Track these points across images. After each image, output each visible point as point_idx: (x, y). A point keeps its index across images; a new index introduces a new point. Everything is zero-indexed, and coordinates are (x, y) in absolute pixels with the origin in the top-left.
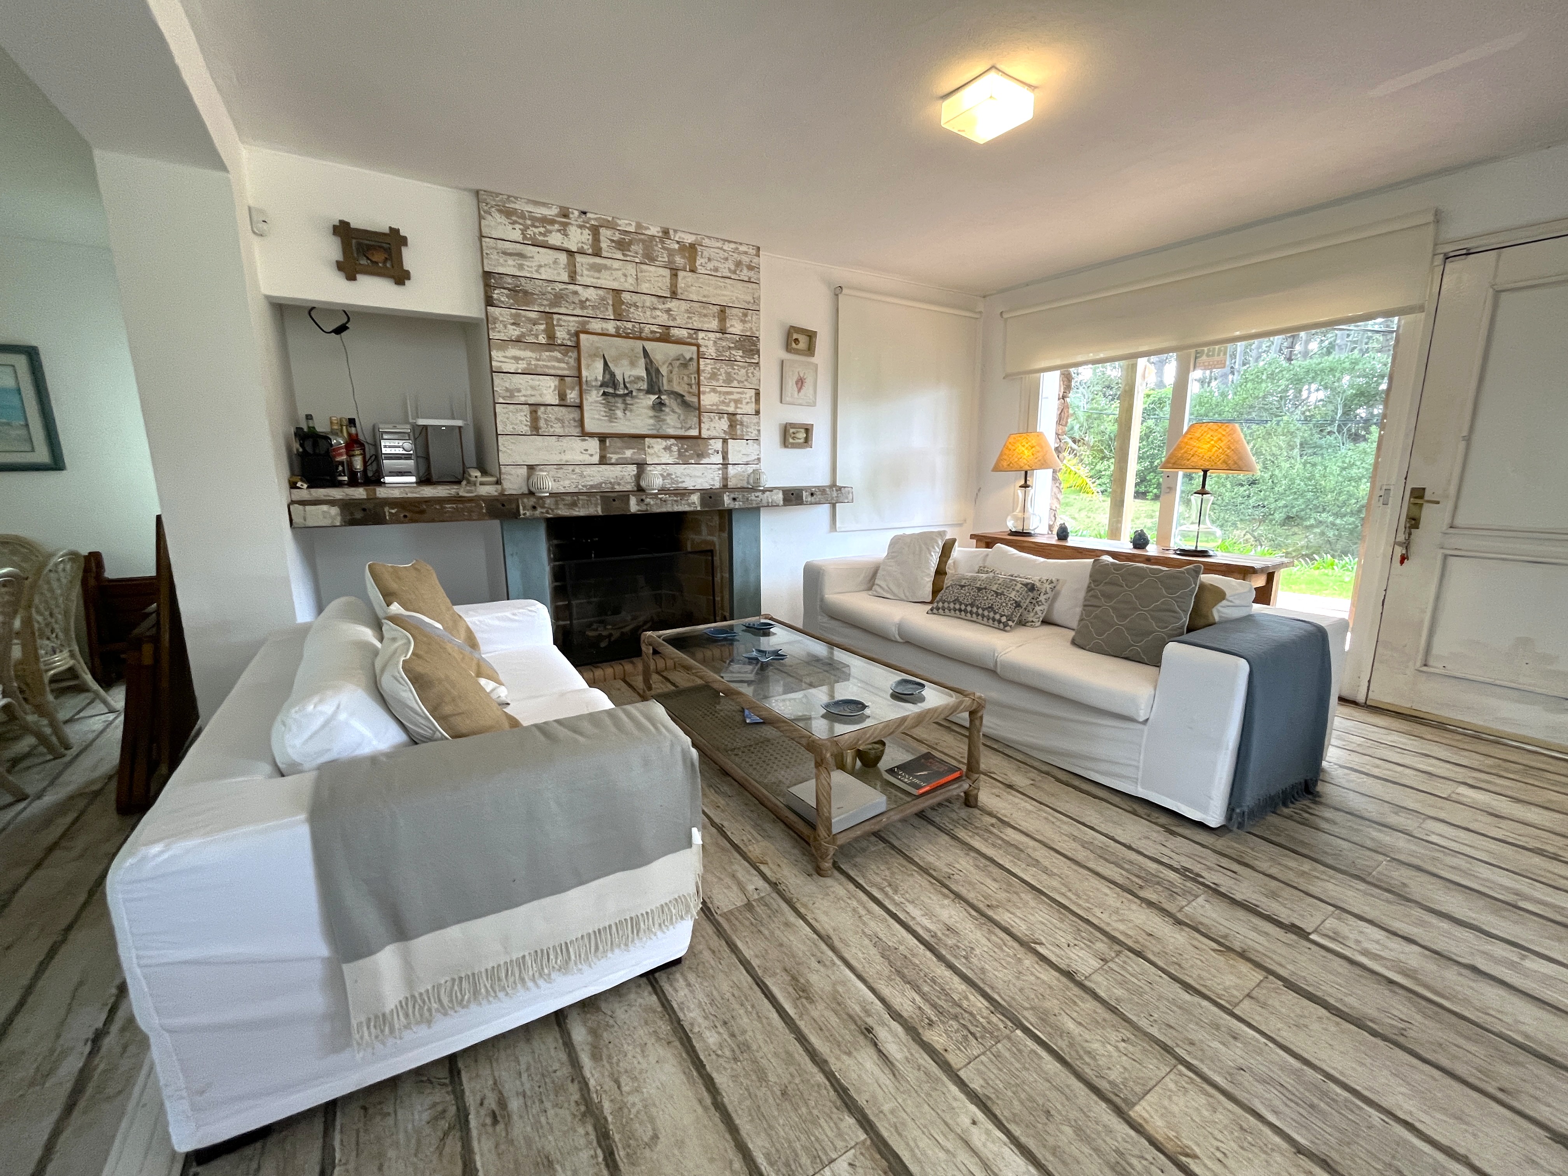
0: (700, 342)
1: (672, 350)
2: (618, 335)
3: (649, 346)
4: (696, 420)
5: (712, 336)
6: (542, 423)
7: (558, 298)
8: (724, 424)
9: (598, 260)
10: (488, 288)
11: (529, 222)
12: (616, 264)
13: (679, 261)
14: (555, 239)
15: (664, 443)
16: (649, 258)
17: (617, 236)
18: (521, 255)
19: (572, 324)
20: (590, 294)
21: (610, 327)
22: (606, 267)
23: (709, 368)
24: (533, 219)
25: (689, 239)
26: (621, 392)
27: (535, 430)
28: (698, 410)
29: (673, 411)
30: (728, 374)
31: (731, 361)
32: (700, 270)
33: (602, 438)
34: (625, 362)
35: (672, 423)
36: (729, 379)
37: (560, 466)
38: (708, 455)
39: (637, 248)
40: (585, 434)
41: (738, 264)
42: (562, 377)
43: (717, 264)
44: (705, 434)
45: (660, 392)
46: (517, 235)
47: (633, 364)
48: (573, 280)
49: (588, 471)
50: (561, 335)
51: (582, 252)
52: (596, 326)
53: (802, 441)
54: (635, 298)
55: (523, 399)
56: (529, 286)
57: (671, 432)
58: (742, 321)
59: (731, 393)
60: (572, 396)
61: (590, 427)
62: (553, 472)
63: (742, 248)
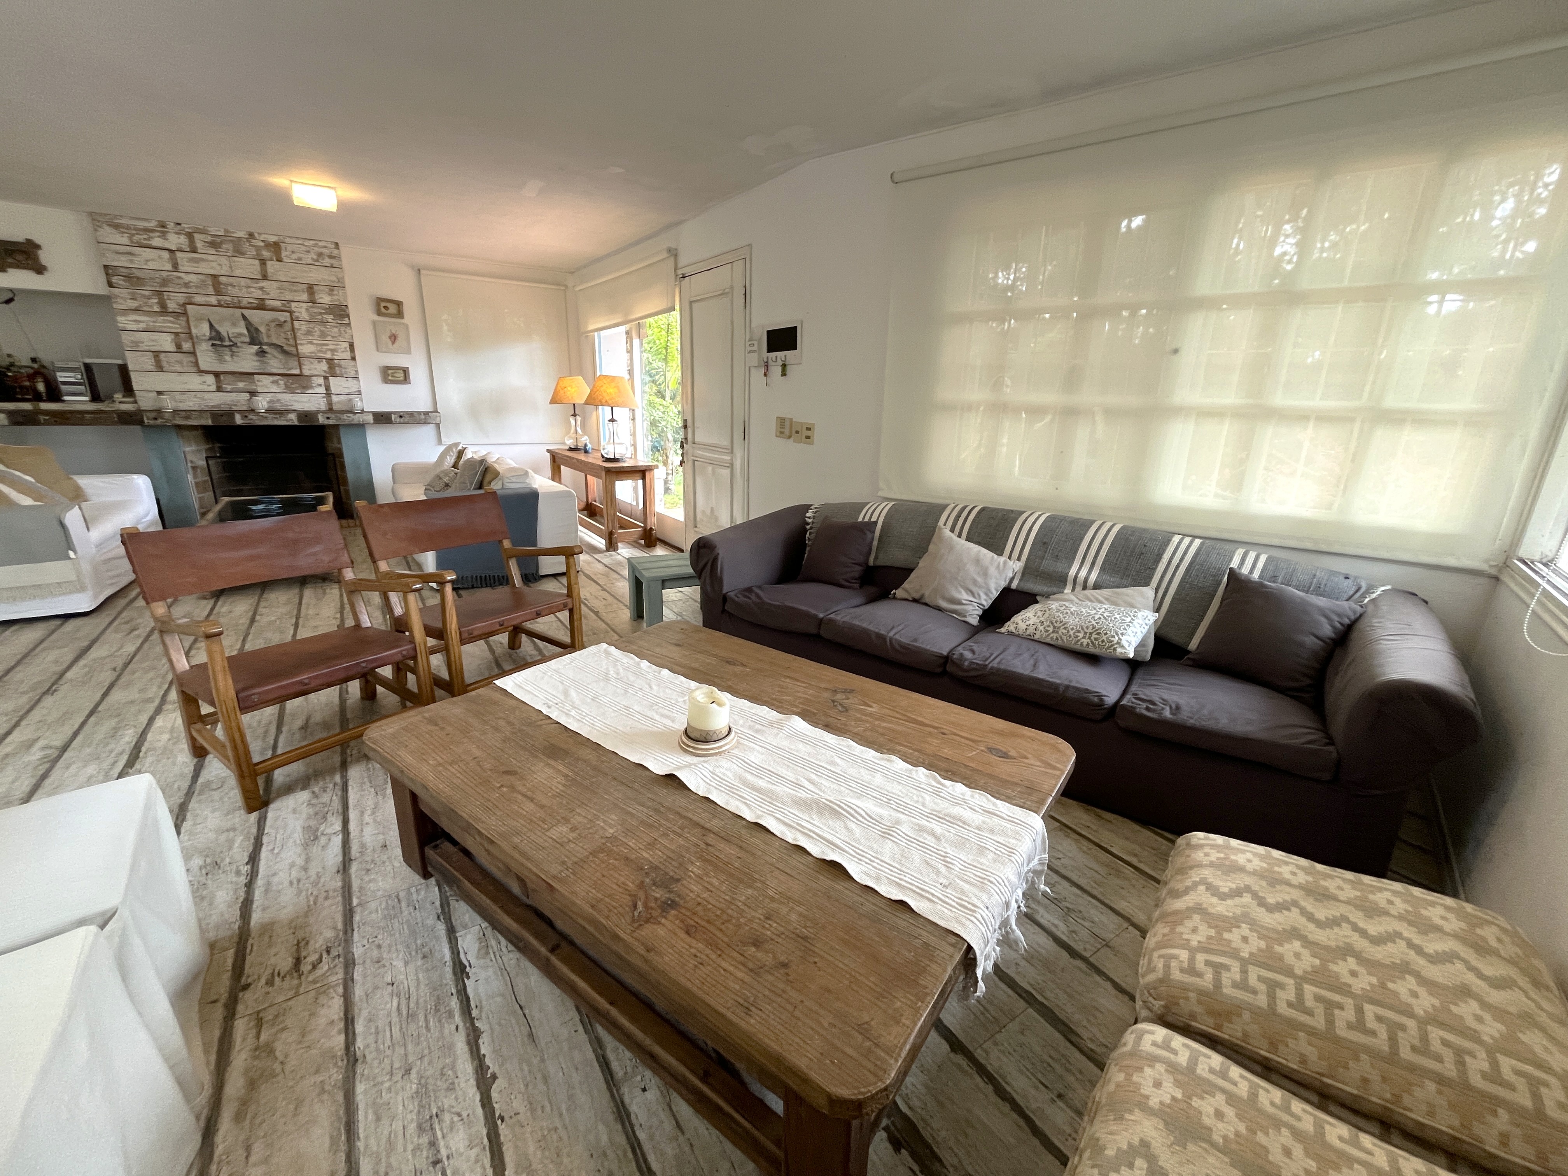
0: (293, 309)
1: (268, 315)
2: (220, 305)
3: (247, 312)
4: (296, 363)
5: (303, 305)
6: (164, 364)
7: (166, 281)
8: (324, 366)
9: (195, 255)
10: (108, 276)
11: (134, 232)
12: (211, 258)
13: (266, 254)
14: (157, 242)
15: (271, 378)
16: (239, 252)
17: (209, 238)
18: (130, 254)
19: (181, 298)
20: (193, 278)
21: (213, 300)
22: (203, 260)
23: (304, 328)
24: (137, 230)
25: (272, 239)
26: (227, 343)
27: (160, 368)
28: (298, 356)
29: (274, 357)
30: (322, 332)
31: (323, 322)
32: (285, 259)
33: (217, 375)
34: (228, 324)
35: (275, 364)
36: (323, 335)
37: (183, 392)
38: (312, 388)
39: (228, 246)
40: (201, 372)
41: (320, 255)
42: (177, 334)
43: (300, 255)
44: (306, 372)
45: (260, 344)
46: (124, 240)
47: (234, 325)
48: (176, 269)
49: (207, 396)
50: (172, 306)
51: (181, 250)
52: (198, 299)
53: (402, 378)
54: (231, 280)
55: (147, 348)
56: (139, 274)
57: (276, 371)
58: (330, 294)
59: (327, 345)
60: (187, 346)
61: (204, 367)
62: (178, 396)
63: (321, 244)
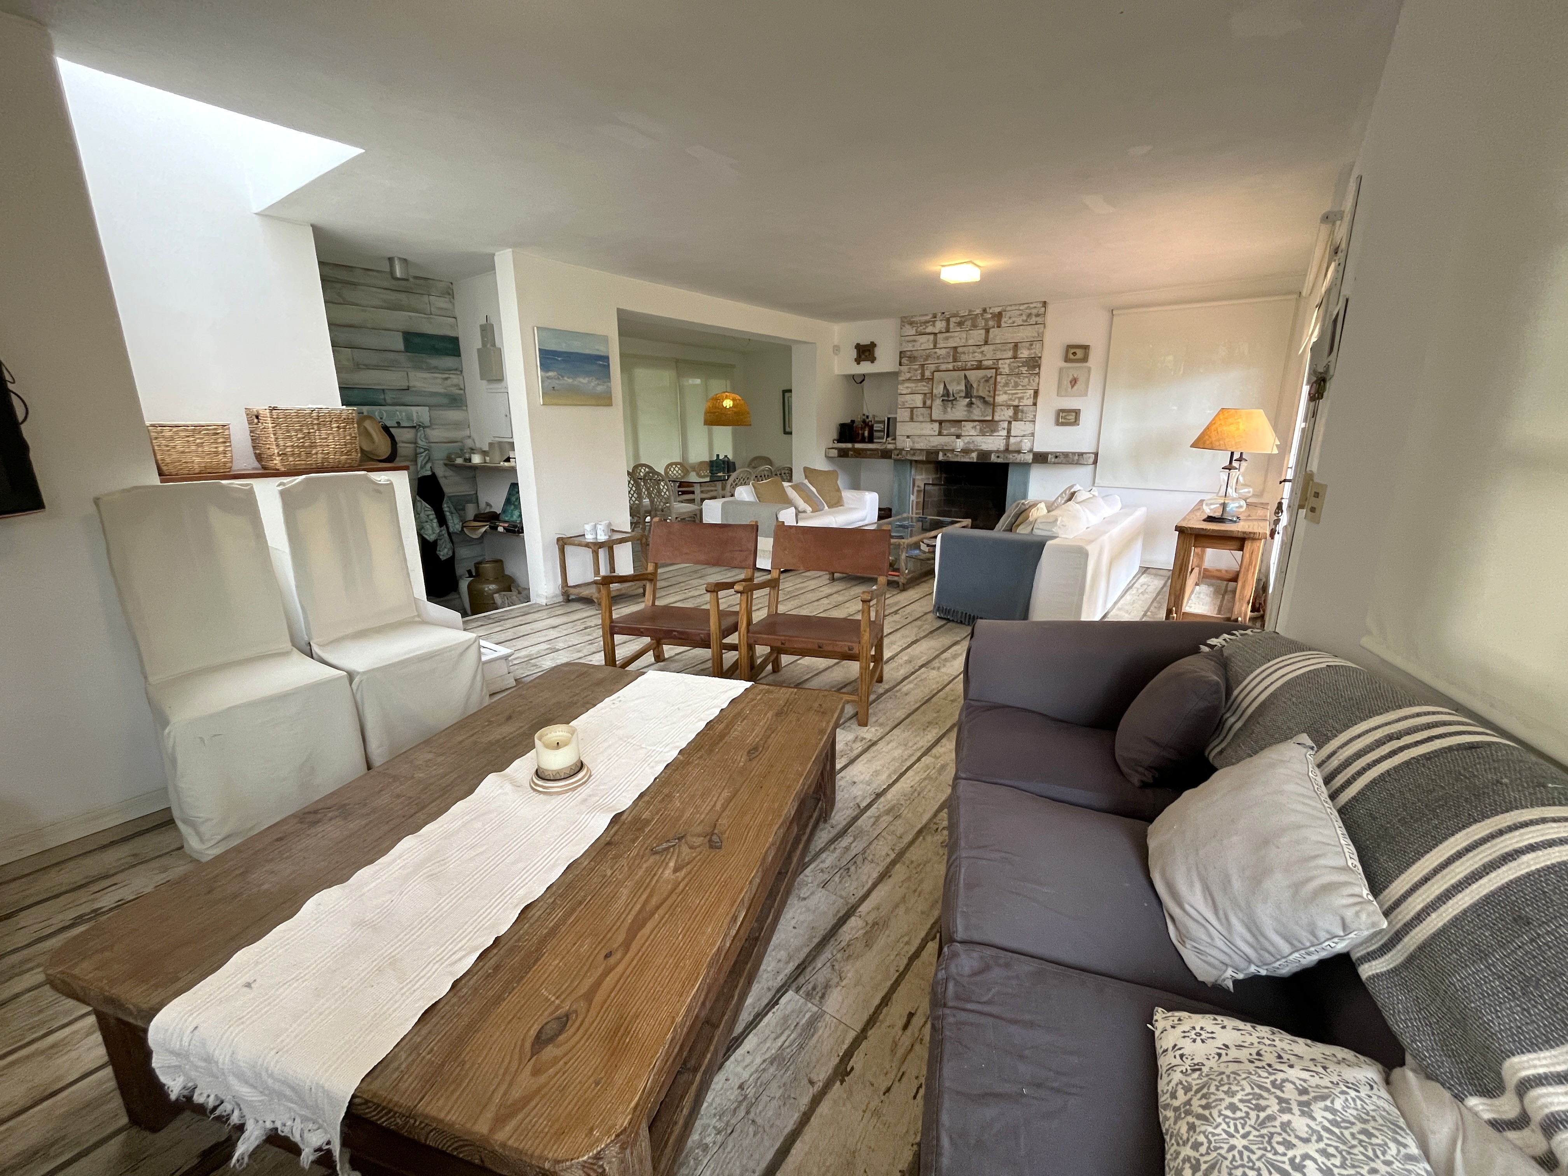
0: (1000, 366)
1: (980, 373)
2: (954, 370)
3: (967, 373)
4: (991, 411)
5: (1008, 361)
6: (915, 417)
7: (928, 357)
8: (1010, 412)
9: (948, 334)
10: (901, 358)
11: (919, 325)
12: (956, 334)
13: (991, 323)
14: (930, 329)
15: (972, 424)
16: (974, 326)
17: (958, 319)
18: (914, 341)
19: (932, 367)
20: (943, 352)
21: (950, 367)
22: (951, 337)
23: (1003, 381)
24: (921, 323)
25: (997, 310)
26: (951, 398)
27: (912, 419)
28: (994, 405)
29: (978, 406)
30: (1016, 383)
31: (1018, 375)
32: (1003, 325)
33: (941, 422)
34: (955, 383)
35: (977, 414)
36: (1016, 385)
37: (920, 436)
38: (998, 431)
39: (969, 323)
40: (932, 421)
41: (1029, 315)
42: (925, 394)
43: (1014, 319)
44: (997, 418)
45: (971, 397)
46: (914, 332)
47: (959, 384)
48: (935, 347)
49: (932, 439)
50: (928, 374)
51: (940, 332)
52: (943, 367)
53: (1072, 421)
54: (965, 349)
55: (908, 406)
56: (915, 354)
57: (976, 418)
58: (1029, 349)
59: (1016, 394)
60: (928, 402)
61: (934, 418)
62: (916, 439)
63: (1032, 306)
